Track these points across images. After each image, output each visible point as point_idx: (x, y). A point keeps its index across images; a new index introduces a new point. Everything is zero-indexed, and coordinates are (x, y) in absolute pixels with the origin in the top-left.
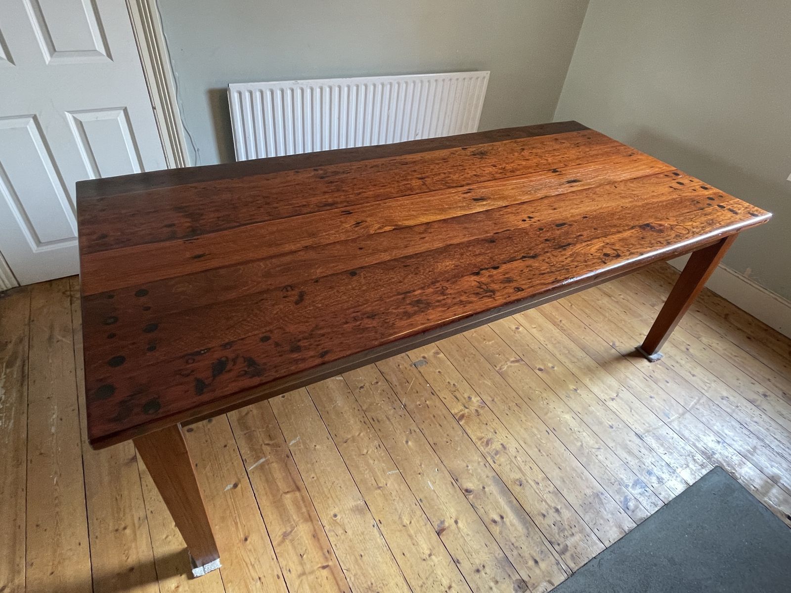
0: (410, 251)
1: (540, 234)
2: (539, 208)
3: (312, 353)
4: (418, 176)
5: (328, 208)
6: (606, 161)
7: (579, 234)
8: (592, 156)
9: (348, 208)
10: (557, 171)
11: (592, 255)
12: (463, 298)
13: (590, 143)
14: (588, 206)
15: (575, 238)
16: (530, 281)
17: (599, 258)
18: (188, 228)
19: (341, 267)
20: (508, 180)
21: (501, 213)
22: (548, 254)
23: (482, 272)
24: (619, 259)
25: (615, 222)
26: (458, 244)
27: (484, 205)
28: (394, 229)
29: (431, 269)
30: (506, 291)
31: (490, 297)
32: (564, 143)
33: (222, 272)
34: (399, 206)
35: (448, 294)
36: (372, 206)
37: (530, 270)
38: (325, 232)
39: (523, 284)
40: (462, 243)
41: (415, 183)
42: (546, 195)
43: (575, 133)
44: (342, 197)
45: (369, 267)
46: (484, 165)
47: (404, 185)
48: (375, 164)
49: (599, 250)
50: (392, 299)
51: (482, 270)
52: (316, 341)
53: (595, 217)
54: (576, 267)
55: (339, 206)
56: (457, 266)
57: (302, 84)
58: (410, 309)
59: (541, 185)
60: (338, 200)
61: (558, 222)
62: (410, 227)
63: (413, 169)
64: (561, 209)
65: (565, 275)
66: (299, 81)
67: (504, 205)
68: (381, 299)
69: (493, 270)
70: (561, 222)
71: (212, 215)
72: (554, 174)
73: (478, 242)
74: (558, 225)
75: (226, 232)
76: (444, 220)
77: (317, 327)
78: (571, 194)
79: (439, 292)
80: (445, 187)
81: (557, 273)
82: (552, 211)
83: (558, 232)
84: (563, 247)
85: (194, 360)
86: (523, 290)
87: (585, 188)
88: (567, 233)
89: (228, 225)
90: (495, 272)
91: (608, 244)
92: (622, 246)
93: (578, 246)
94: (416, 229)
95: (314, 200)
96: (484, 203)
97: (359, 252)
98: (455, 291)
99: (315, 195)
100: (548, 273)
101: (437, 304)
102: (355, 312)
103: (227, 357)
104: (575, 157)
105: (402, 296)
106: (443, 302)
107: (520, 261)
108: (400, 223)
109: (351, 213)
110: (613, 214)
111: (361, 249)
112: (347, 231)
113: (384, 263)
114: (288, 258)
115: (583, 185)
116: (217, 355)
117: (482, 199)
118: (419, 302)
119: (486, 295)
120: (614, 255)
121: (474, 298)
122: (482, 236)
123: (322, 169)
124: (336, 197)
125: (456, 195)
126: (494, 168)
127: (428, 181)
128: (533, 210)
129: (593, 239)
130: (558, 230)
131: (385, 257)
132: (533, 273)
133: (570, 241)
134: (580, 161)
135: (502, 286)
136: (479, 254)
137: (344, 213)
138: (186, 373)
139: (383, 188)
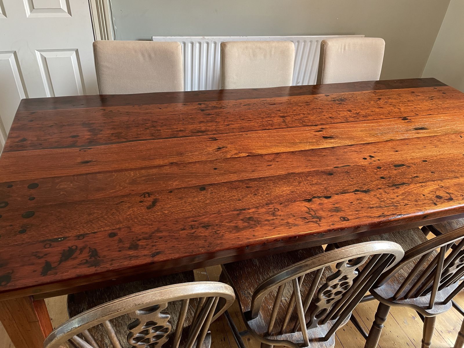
0: (255, 175)
1: (377, 171)
2: (382, 149)
3: (146, 252)
4: (281, 115)
5: (200, 134)
6: (456, 114)
7: (415, 175)
8: (443, 109)
9: (215, 136)
10: (408, 119)
11: (423, 195)
12: (290, 221)
13: (444, 98)
14: (430, 151)
15: (411, 178)
16: (357, 212)
17: (431, 199)
18: (88, 139)
19: (194, 182)
20: (359, 123)
21: (346, 150)
22: (381, 190)
23: (314, 200)
24: (451, 202)
25: (454, 168)
26: (299, 174)
27: (331, 143)
28: (248, 156)
29: (269, 193)
30: (333, 219)
31: (316, 222)
32: (419, 96)
34: (257, 137)
35: (278, 215)
36: (236, 135)
37: (360, 203)
38: (191, 153)
39: (349, 215)
40: (302, 173)
41: (277, 120)
42: (392, 139)
43: (432, 88)
44: (214, 127)
45: (217, 184)
46: (341, 110)
47: (266, 121)
48: (248, 103)
49: (432, 192)
50: (228, 214)
51: (314, 197)
52: (153, 242)
53: (435, 162)
54: (406, 204)
55: (209, 133)
56: (293, 192)
57: (208, 39)
58: (240, 224)
59: (389, 129)
60: (210, 128)
61: (397, 163)
62: (261, 155)
63: (278, 109)
64: (402, 152)
65: (393, 211)
66: (206, 37)
67: (350, 144)
68: (219, 212)
69: (324, 199)
70: (400, 163)
71: (108, 132)
72: (403, 121)
73: (317, 173)
74: (396, 166)
75: (114, 146)
76: (293, 152)
77: (158, 230)
78: (415, 139)
79: (271, 213)
80: (300, 125)
81: (385, 208)
82: (394, 153)
83: (395, 172)
84: (397, 186)
85: (51, 245)
86: (348, 220)
87: (431, 135)
88: (403, 173)
89: (117, 140)
90: (326, 201)
91: (443, 187)
92: (456, 191)
93: (412, 186)
94: (266, 157)
95: (191, 127)
96: (332, 141)
97: (213, 171)
98: (285, 214)
99: (192, 124)
100: (377, 207)
101: (266, 222)
102: (194, 221)
103: (76, 246)
104: (427, 108)
105: (238, 212)
106: (271, 222)
107: (353, 194)
108: (254, 151)
109: (217, 140)
110: (453, 161)
111: (215, 169)
112: (209, 154)
113: (231, 182)
114: (155, 171)
115: (429, 133)
116: (70, 244)
117: (331, 138)
118: (250, 219)
119: (313, 220)
120: (446, 198)
121: (300, 222)
122: (322, 169)
123: (204, 104)
124: (209, 126)
125: (309, 133)
126: (349, 112)
127: (288, 119)
128: (375, 150)
129: (428, 181)
130: (395, 170)
131: (234, 177)
132: (362, 206)
133: (405, 180)
134: (430, 112)
135: (330, 214)
136: (316, 184)
137: (211, 139)
138: (41, 255)
139: (249, 122)
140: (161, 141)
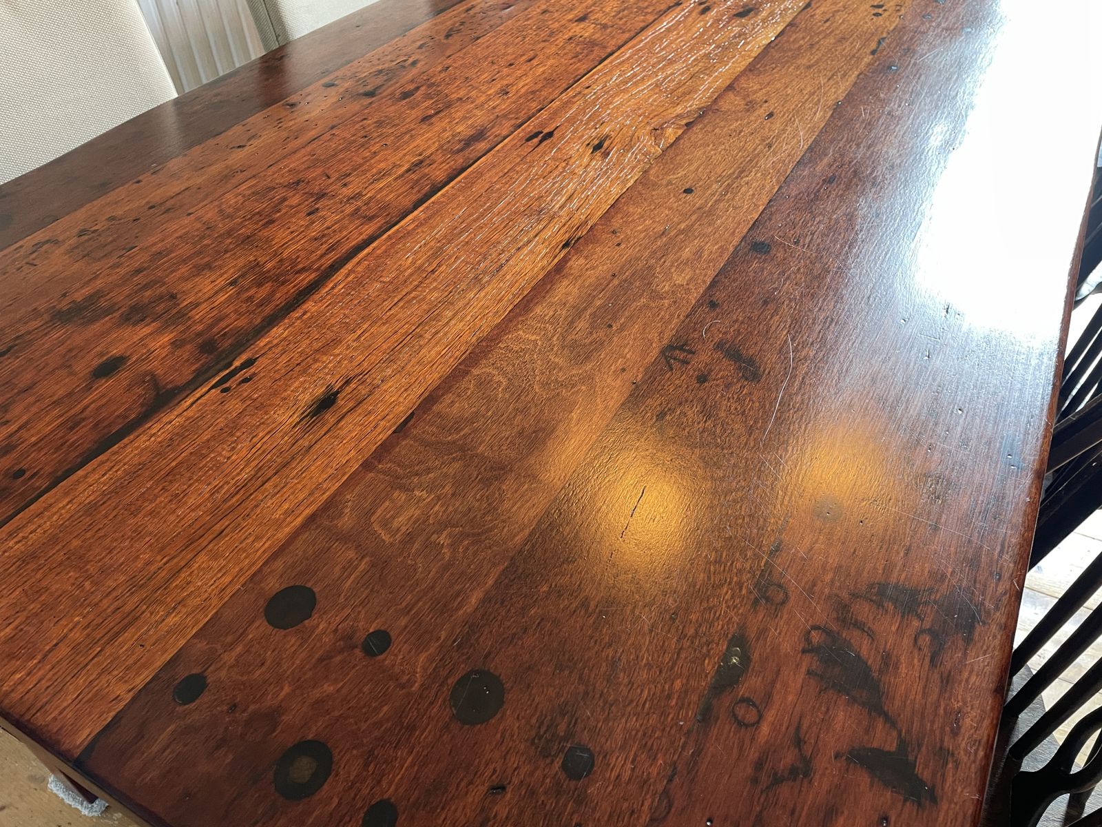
4: (568, 18)
5: (482, 146)
9: (530, 127)
18: (177, 344)
21: (820, 18)
26: (849, 98)
27: (770, 18)
28: (689, 126)
33: (452, 406)
34: (623, 82)
36: (571, 102)
40: (852, 93)
41: (586, 31)
44: (478, 113)
45: (766, 218)
47: (567, 43)
55: (496, 131)
60: (480, 120)
62: (710, 109)
71: (206, 285)
73: (870, 79)
75: (310, 306)
89: (290, 289)
95: (424, 143)
96: (764, 14)
97: (696, 200)
99: (410, 134)
108: (679, 110)
111: (688, 191)
112: (602, 172)
113: (780, 195)
114: (566, 291)
116: (786, 639)
117: (750, 11)
122: (862, 68)
124: (465, 118)
125: (694, 22)
127: (601, 18)
131: (762, 183)
137: (536, 140)
138: (788, 758)
139: (535, 62)
140: (423, 216)
